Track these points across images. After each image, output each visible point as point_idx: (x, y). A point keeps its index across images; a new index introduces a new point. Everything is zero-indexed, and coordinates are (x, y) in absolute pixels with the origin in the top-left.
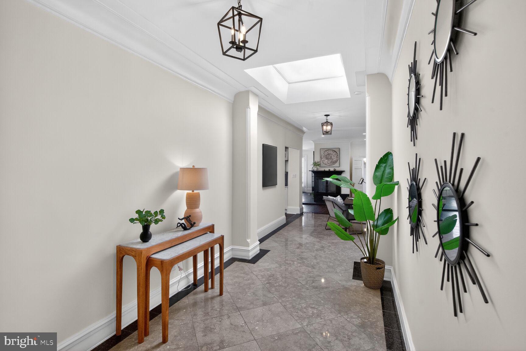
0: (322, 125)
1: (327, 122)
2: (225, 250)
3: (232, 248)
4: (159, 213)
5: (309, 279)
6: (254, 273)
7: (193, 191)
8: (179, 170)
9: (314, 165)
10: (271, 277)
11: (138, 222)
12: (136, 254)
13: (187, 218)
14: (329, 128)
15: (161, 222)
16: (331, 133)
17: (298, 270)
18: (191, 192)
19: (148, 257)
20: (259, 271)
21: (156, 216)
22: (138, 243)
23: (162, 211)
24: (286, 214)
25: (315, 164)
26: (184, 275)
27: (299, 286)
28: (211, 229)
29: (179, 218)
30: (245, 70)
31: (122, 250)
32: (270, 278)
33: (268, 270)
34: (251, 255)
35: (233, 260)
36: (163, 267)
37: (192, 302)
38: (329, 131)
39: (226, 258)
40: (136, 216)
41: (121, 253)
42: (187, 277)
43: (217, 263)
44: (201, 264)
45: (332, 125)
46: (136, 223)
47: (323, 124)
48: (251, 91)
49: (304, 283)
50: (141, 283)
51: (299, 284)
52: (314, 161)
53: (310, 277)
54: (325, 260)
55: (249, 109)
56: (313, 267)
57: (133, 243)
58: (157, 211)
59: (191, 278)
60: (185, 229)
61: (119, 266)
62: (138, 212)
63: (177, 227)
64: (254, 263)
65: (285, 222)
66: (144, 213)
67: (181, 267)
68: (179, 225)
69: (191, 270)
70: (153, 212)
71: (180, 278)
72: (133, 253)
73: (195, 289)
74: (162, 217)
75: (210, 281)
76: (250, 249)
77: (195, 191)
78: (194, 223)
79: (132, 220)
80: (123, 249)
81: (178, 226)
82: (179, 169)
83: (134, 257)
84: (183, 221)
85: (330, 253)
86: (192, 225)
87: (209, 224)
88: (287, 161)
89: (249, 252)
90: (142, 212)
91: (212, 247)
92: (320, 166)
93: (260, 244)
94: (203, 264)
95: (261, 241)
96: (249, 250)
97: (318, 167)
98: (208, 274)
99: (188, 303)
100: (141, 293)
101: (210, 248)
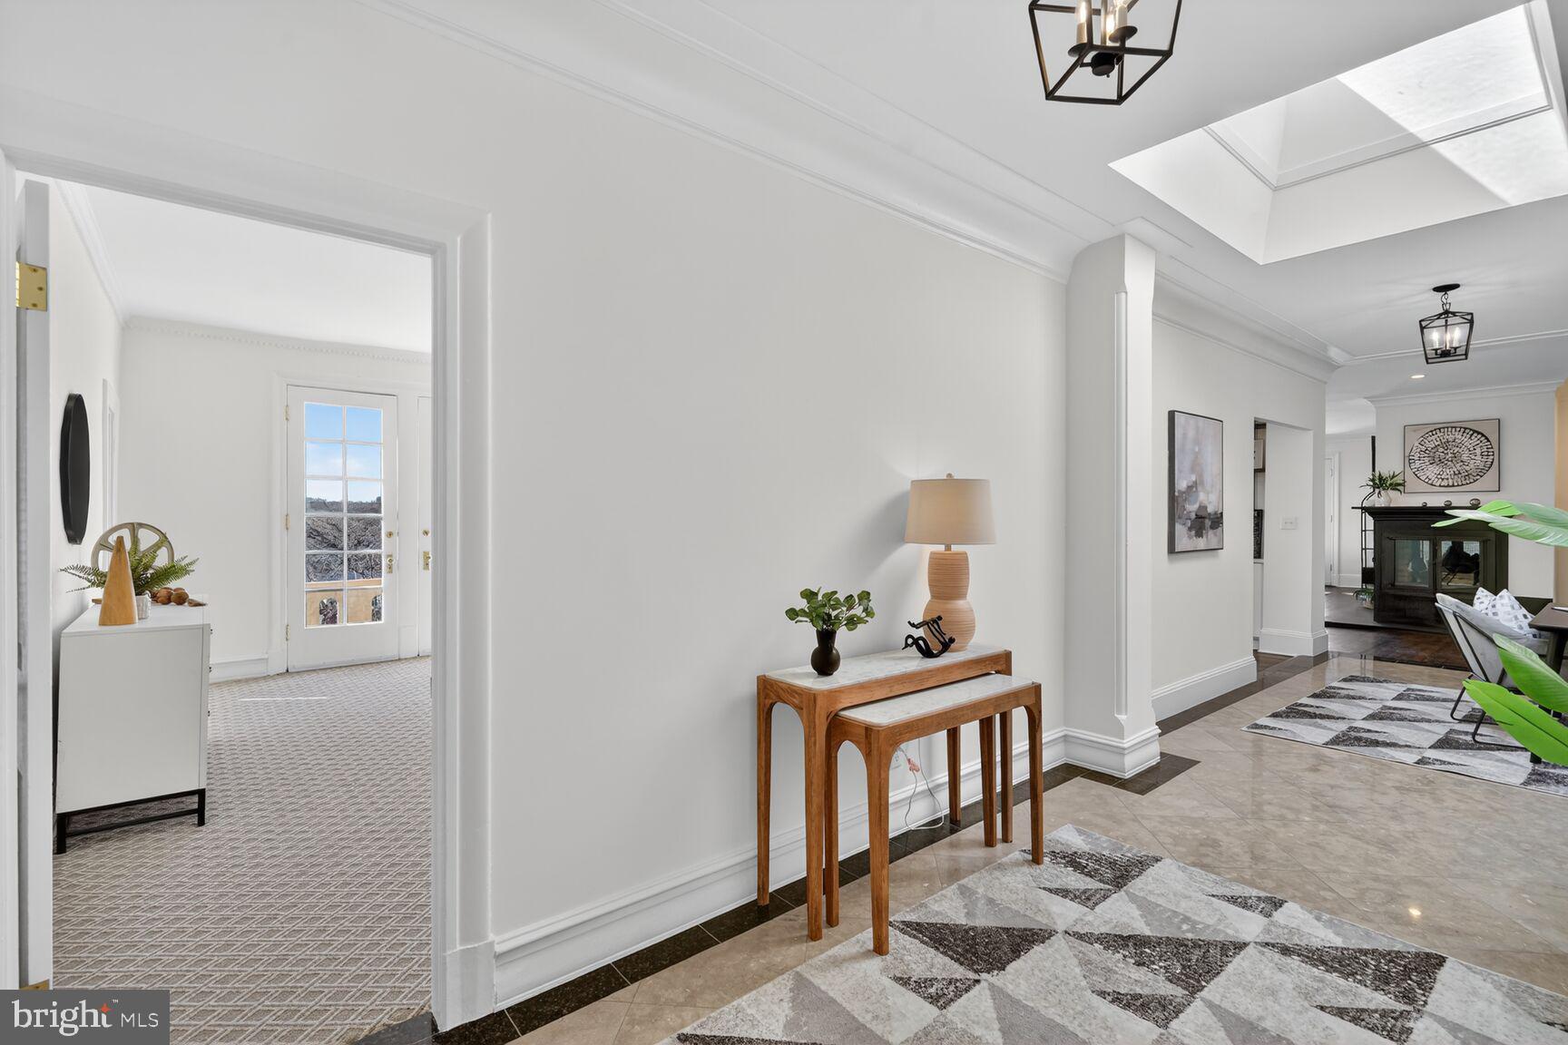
0: (1422, 328)
1: (1447, 312)
2: (1047, 736)
3: (1065, 736)
4: (857, 601)
5: (1370, 884)
6: (1145, 822)
7: (948, 548)
8: (908, 487)
9: (1375, 486)
10: (1210, 849)
11: (808, 620)
12: (804, 702)
13: (933, 623)
14: (1456, 335)
15: (863, 625)
16: (1466, 354)
17: (1317, 845)
18: (941, 548)
19: (831, 717)
20: (1162, 820)
21: (850, 608)
22: (808, 675)
23: (865, 596)
24: (1255, 652)
25: (1380, 483)
26: (922, 787)
27: (1325, 899)
28: (1001, 663)
29: (909, 622)
30: (1110, 165)
31: (769, 687)
32: (1203, 850)
33: (1195, 822)
34: (1131, 766)
35: (1068, 772)
36: (870, 743)
37: (946, 865)
38: (1455, 349)
39: (1050, 760)
40: (802, 604)
41: (767, 696)
42: (931, 792)
43: (1020, 771)
44: (971, 763)
45: (1471, 322)
46: (801, 621)
47: (1424, 324)
48: (1129, 234)
49: (1348, 893)
50: (815, 780)
51: (1328, 895)
52: (1374, 470)
53: (1376, 879)
54: (1443, 830)
55: (1123, 294)
56: (1386, 845)
57: (796, 675)
58: (851, 596)
59: (944, 797)
60: (927, 653)
61: (763, 727)
62: (809, 595)
63: (906, 647)
64: (1142, 792)
65: (1252, 677)
66: (820, 598)
67: (916, 760)
68: (910, 641)
69: (943, 777)
70: (841, 597)
71: (911, 793)
72: (795, 698)
73: (953, 831)
74: (865, 610)
75: (999, 817)
76: (1126, 746)
77: (955, 548)
78: (952, 640)
79: (792, 614)
80: (772, 685)
81: (907, 645)
82: (910, 484)
83: (799, 708)
84: (919, 633)
85: (1462, 806)
86: (946, 646)
87: (996, 647)
88: (1260, 472)
89: (1124, 755)
90: (816, 594)
91: (1005, 713)
92: (1401, 488)
93: (1160, 735)
94: (980, 766)
95: (1167, 726)
96: (1124, 749)
97: (1392, 493)
98: (995, 796)
99: (935, 865)
100: (814, 809)
101: (998, 716)
